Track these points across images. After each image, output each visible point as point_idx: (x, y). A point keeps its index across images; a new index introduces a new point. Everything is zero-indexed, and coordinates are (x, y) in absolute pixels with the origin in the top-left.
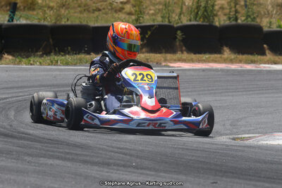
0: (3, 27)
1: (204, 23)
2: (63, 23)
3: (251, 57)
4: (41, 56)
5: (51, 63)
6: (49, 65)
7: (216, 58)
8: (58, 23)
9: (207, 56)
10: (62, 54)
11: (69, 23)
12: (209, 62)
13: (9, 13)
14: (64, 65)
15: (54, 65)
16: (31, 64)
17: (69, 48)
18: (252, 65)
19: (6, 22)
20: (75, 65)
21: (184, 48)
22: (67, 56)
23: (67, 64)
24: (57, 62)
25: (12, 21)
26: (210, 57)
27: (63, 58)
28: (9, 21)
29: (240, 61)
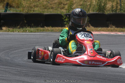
0: (1, 14)
1: (100, 13)
2: (31, 13)
3: (121, 29)
4: (19, 28)
5: (24, 31)
6: (23, 32)
7: (105, 29)
8: (29, 13)
9: (100, 28)
10: (30, 27)
11: (34, 12)
12: (101, 31)
13: (5, 8)
14: (29, 32)
15: (25, 32)
16: (13, 32)
17: (33, 24)
18: (122, 32)
19: (3, 12)
20: (35, 32)
21: (90, 25)
22: (32, 28)
23: (31, 32)
24: (26, 31)
25: (6, 11)
26: (101, 29)
27: (29, 29)
28: (4, 11)
29: (116, 31)
